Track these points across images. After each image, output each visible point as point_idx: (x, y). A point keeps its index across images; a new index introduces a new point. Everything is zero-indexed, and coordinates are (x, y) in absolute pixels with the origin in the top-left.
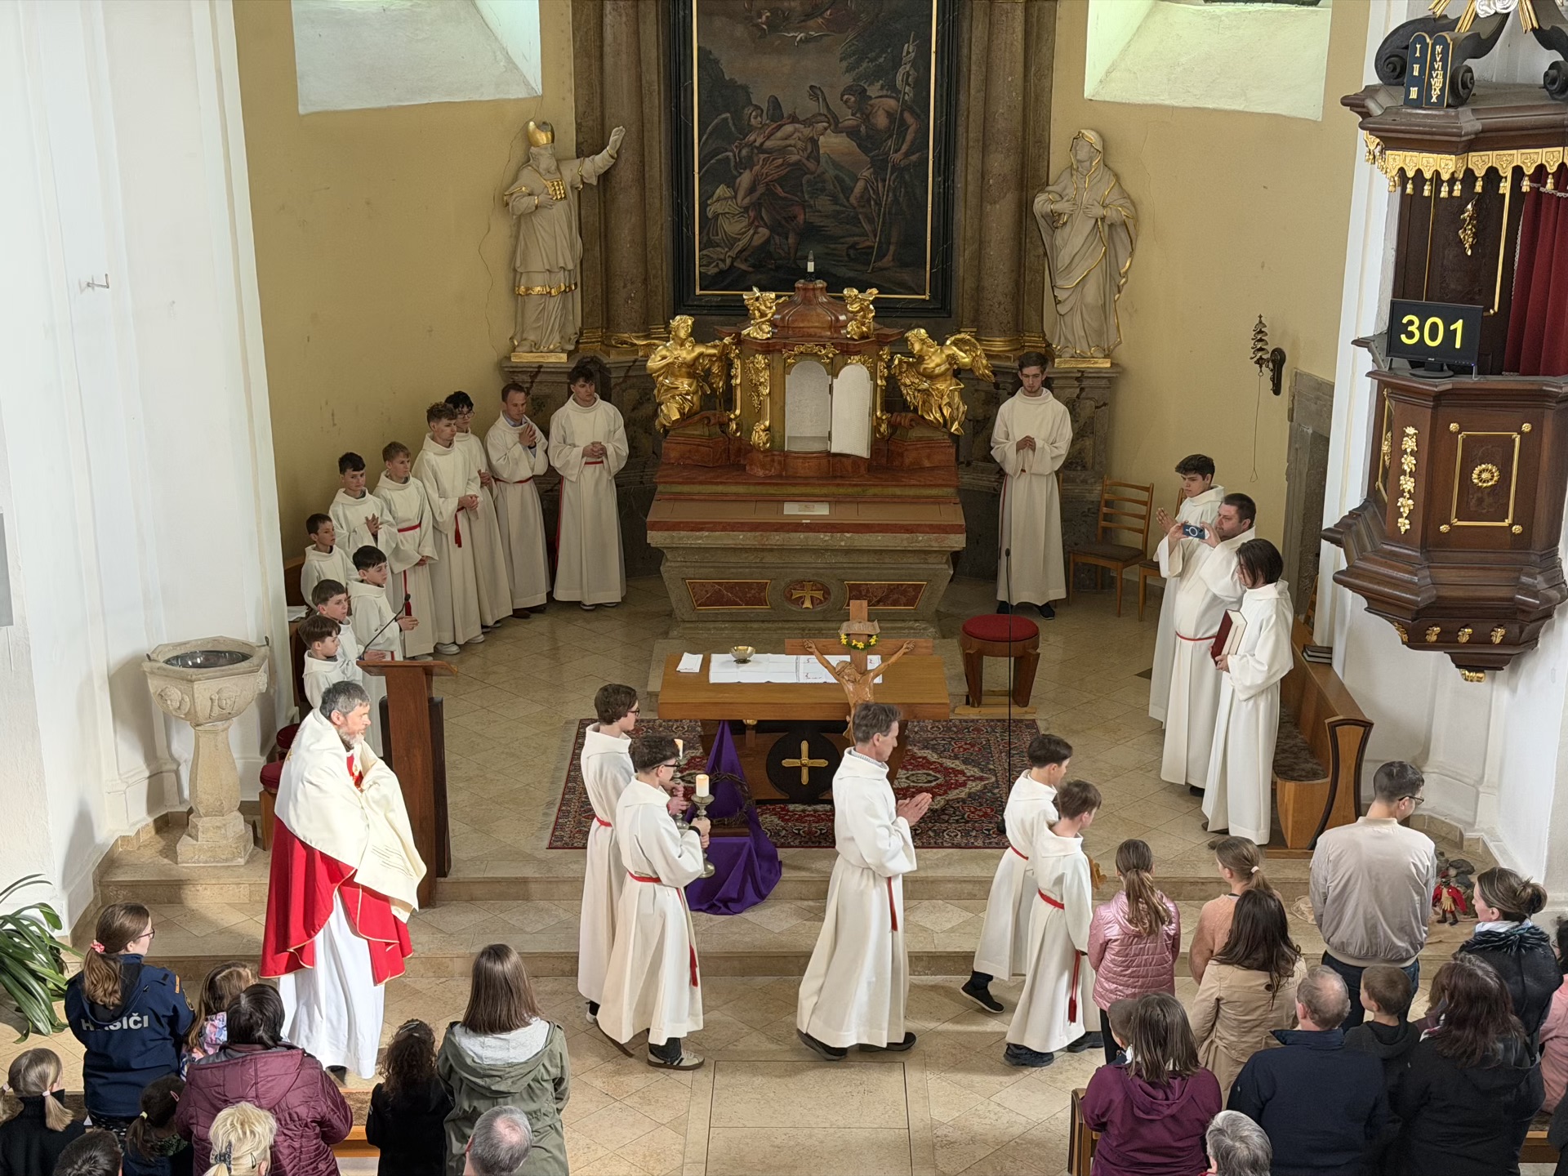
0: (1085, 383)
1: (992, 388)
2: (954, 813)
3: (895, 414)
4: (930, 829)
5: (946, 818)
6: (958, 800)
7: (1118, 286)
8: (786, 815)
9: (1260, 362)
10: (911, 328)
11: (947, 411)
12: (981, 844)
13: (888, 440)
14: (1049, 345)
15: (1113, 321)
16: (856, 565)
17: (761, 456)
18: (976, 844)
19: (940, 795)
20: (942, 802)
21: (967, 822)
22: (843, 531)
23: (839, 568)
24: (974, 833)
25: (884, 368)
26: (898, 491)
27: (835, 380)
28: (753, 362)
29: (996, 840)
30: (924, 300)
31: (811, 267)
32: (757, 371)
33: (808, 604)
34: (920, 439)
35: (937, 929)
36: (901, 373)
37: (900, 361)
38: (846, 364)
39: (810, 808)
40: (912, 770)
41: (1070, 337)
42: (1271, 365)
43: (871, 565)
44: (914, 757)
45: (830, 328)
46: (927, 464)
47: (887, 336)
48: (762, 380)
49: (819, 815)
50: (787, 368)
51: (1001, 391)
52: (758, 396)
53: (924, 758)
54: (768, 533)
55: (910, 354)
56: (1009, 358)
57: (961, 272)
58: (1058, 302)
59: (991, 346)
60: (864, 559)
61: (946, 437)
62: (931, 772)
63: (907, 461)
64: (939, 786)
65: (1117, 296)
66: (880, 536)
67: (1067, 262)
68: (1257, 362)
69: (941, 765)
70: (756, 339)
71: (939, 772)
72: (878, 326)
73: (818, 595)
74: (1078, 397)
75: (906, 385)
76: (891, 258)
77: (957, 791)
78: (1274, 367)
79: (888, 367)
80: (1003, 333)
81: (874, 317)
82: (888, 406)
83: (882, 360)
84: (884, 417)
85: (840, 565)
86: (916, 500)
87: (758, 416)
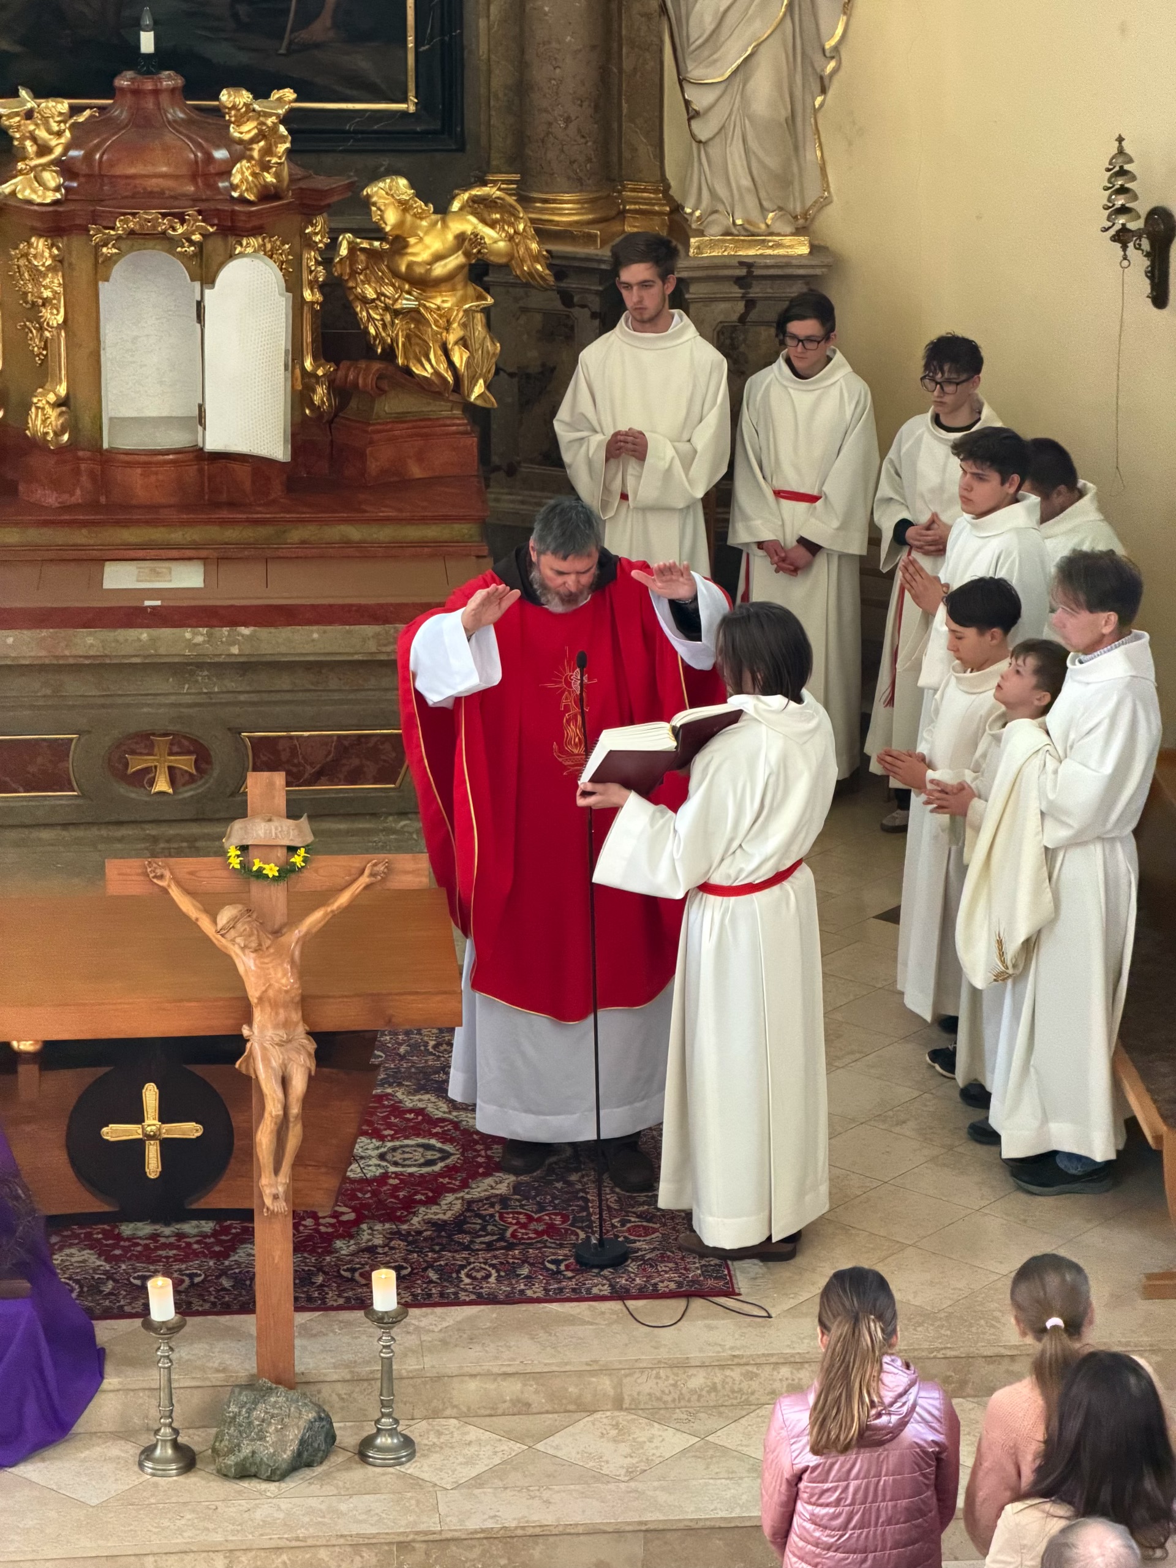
0: (756, 291)
1: (558, 305)
2: (484, 1228)
3: (345, 364)
4: (430, 1266)
5: (467, 1239)
6: (489, 1201)
7: (821, 78)
8: (115, 1246)
9: (1122, 237)
10: (376, 176)
11: (459, 357)
12: (540, 1294)
13: (331, 422)
14: (677, 209)
15: (812, 155)
16: (266, 697)
17: (52, 461)
18: (529, 1293)
19: (453, 1191)
20: (458, 1206)
21: (510, 1247)
22: (234, 623)
23: (227, 704)
24: (525, 1271)
25: (318, 263)
26: (354, 533)
27: (207, 292)
28: (26, 255)
29: (572, 1284)
30: (404, 114)
31: (147, 42)
32: (37, 275)
33: (162, 785)
34: (400, 418)
35: (447, 1482)
36: (354, 273)
37: (353, 249)
38: (231, 256)
39: (167, 1231)
40: (393, 1138)
41: (722, 191)
42: (1146, 244)
43: (300, 696)
44: (397, 1110)
45: (193, 177)
46: (416, 471)
47: (323, 194)
48: (47, 294)
49: (189, 1245)
50: (101, 268)
51: (576, 311)
52: (41, 329)
53: (420, 1112)
54: (70, 631)
55: (376, 232)
56: (590, 239)
57: (483, 48)
58: (693, 115)
59: (553, 212)
60: (284, 682)
61: (457, 412)
62: (433, 1141)
63: (373, 467)
64: (450, 1171)
65: (819, 100)
66: (315, 633)
67: (709, 28)
68: (1116, 238)
69: (456, 1125)
70: (30, 202)
71: (451, 1140)
72: (299, 172)
73: (185, 763)
74: (742, 319)
75: (365, 301)
76: (328, 23)
77: (489, 1181)
78: (1152, 246)
79: (327, 261)
80: (578, 184)
81: (289, 152)
82: (326, 350)
83: (311, 245)
84: (320, 372)
85: (229, 697)
86: (394, 551)
87: (43, 374)
